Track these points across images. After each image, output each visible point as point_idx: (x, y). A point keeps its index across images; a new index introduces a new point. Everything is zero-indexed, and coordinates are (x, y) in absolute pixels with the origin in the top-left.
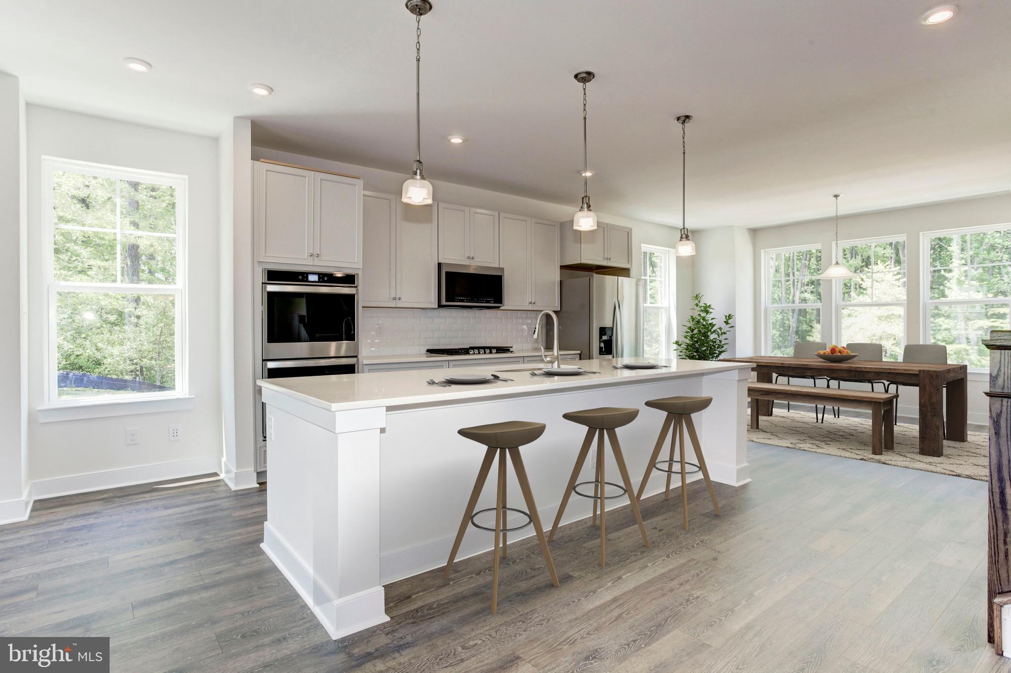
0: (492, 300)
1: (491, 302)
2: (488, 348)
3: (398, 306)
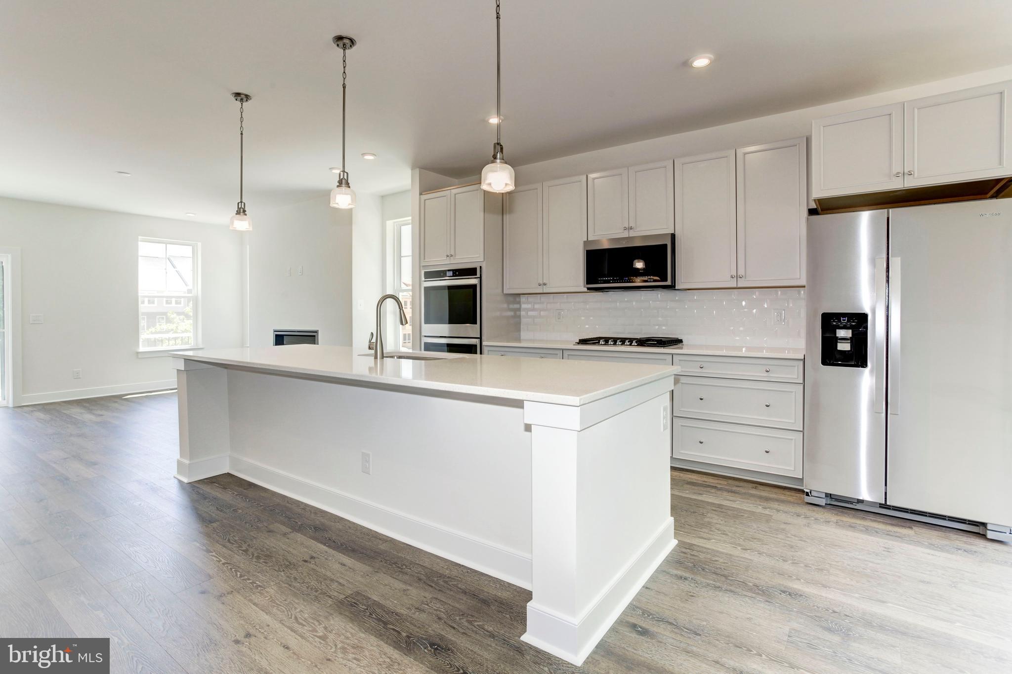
3: (544, 291)
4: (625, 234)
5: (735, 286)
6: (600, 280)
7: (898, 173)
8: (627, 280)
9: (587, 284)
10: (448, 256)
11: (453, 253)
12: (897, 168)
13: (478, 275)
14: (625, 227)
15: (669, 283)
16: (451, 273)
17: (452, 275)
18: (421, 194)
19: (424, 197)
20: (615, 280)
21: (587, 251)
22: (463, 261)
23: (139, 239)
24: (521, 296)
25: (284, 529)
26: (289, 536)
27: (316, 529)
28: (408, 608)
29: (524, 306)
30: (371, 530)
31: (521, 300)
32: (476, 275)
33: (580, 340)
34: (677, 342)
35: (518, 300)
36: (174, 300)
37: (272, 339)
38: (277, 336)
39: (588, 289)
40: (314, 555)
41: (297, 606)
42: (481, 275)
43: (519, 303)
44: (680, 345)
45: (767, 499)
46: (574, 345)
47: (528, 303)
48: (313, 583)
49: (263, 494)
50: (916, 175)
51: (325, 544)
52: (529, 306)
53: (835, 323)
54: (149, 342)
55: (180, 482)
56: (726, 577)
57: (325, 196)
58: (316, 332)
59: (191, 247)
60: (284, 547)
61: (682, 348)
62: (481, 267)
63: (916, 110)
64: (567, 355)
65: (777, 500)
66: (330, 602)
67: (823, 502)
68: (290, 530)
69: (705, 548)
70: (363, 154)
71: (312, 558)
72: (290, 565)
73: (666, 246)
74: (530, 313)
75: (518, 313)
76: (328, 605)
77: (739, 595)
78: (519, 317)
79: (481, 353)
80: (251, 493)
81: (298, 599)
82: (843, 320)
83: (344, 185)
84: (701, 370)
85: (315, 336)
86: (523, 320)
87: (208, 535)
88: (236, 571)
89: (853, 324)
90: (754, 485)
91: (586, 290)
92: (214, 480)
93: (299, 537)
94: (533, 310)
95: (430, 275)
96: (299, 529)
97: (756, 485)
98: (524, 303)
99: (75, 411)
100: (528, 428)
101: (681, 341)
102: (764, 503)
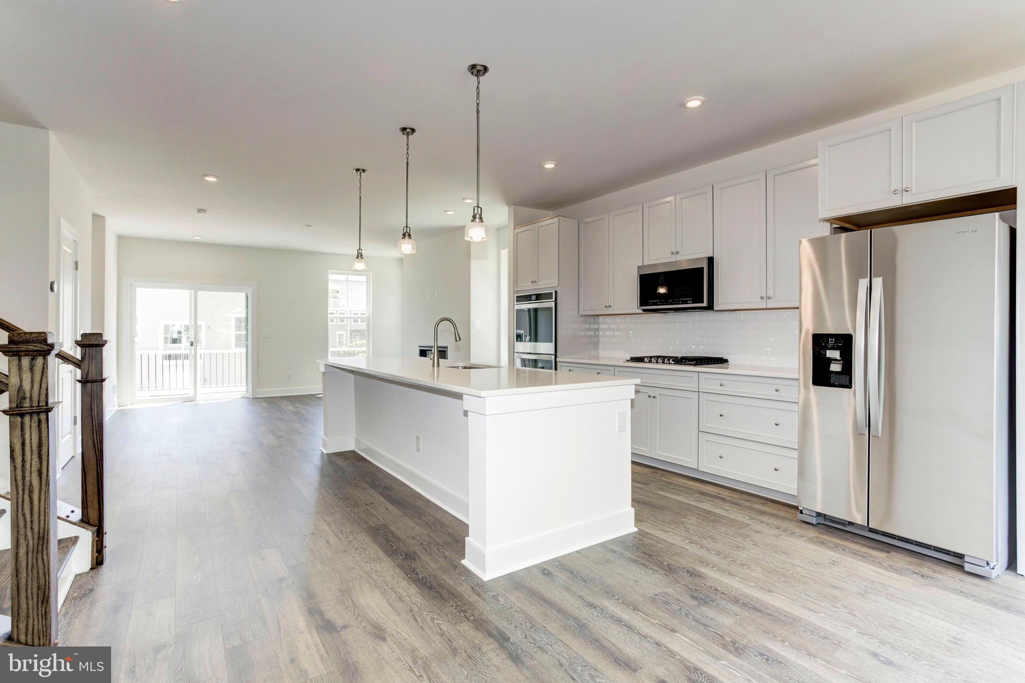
0: (690, 300)
1: (689, 302)
2: (667, 357)
4: (673, 259)
5: (765, 307)
6: (650, 302)
7: (895, 190)
8: (671, 302)
9: (641, 305)
10: (532, 282)
11: (536, 280)
12: (896, 185)
13: (554, 299)
14: (672, 252)
15: (705, 304)
16: (534, 298)
17: (535, 299)
18: (514, 228)
19: (517, 231)
20: (662, 302)
21: (640, 276)
22: (544, 286)
23: (329, 272)
24: (600, 316)
25: (365, 485)
26: (366, 490)
27: (386, 488)
28: (408, 537)
29: (602, 326)
30: (419, 493)
31: (600, 321)
32: (552, 299)
33: (631, 358)
34: (721, 361)
35: (597, 320)
36: (359, 320)
37: (418, 352)
38: (421, 350)
39: (644, 310)
40: (374, 502)
41: (346, 525)
42: (556, 299)
43: (598, 323)
44: (724, 365)
45: (763, 513)
46: (624, 362)
47: (604, 323)
48: (363, 516)
49: (367, 465)
50: (914, 191)
51: (384, 497)
52: (606, 326)
53: (823, 344)
54: (335, 354)
55: (322, 452)
56: (650, 556)
57: (461, 230)
58: (446, 347)
59: (366, 277)
60: (359, 496)
61: (727, 368)
62: (556, 292)
63: (914, 124)
64: (618, 372)
65: (772, 515)
66: (366, 526)
67: (814, 521)
68: (369, 487)
69: (659, 538)
70: (464, 199)
71: (372, 503)
72: (357, 505)
73: (702, 269)
74: (607, 333)
75: (597, 333)
76: (363, 527)
77: (647, 567)
78: (598, 336)
79: (556, 369)
80: (360, 464)
81: (349, 522)
82: (831, 341)
83: (407, 237)
84: (721, 388)
85: (445, 351)
86: (601, 339)
87: (320, 484)
88: (325, 504)
89: (840, 345)
90: (764, 501)
91: (641, 311)
92: (342, 453)
93: (372, 491)
94: (609, 329)
95: (521, 299)
96: (374, 486)
97: (765, 501)
98: (602, 324)
99: (285, 402)
100: (466, 413)
101: (726, 361)
102: (756, 515)
